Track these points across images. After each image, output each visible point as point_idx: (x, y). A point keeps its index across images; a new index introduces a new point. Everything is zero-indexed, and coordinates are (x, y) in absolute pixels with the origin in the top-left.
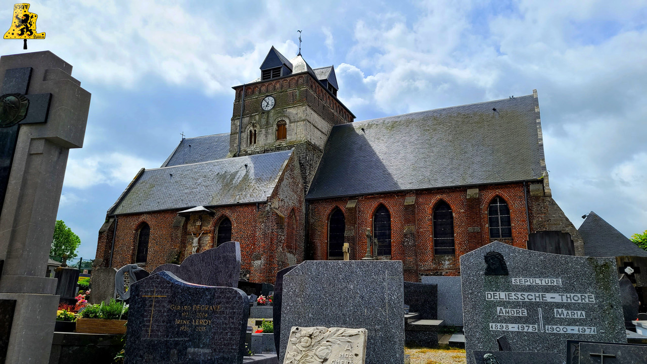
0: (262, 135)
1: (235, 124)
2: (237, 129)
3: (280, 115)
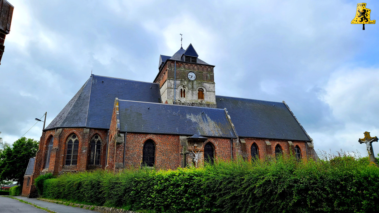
0: (190, 94)
1: (170, 82)
2: (171, 86)
3: (200, 85)
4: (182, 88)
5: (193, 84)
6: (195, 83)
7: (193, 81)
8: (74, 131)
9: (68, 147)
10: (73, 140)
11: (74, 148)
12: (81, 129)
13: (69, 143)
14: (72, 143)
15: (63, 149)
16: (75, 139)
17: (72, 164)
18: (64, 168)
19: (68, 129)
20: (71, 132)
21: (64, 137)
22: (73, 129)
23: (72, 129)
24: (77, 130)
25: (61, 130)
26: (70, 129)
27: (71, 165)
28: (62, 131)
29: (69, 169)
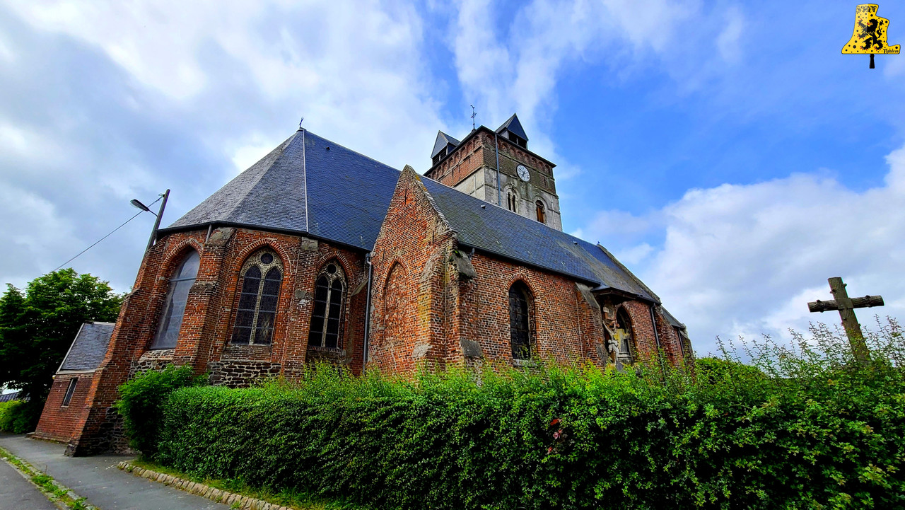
0: (523, 206)
1: (489, 174)
2: (492, 181)
3: (538, 194)
4: (510, 191)
5: (527, 189)
6: (530, 186)
7: (526, 183)
8: (272, 240)
9: (245, 287)
10: (264, 268)
11: (264, 292)
12: (291, 237)
13: (248, 274)
14: (260, 275)
15: (232, 289)
16: (269, 267)
17: (255, 343)
18: (229, 352)
19: (250, 232)
20: (260, 241)
21: (237, 254)
22: (268, 234)
23: (264, 233)
24: (281, 237)
25: (229, 230)
26: (258, 233)
27: (251, 343)
28: (233, 234)
29: (245, 355)
